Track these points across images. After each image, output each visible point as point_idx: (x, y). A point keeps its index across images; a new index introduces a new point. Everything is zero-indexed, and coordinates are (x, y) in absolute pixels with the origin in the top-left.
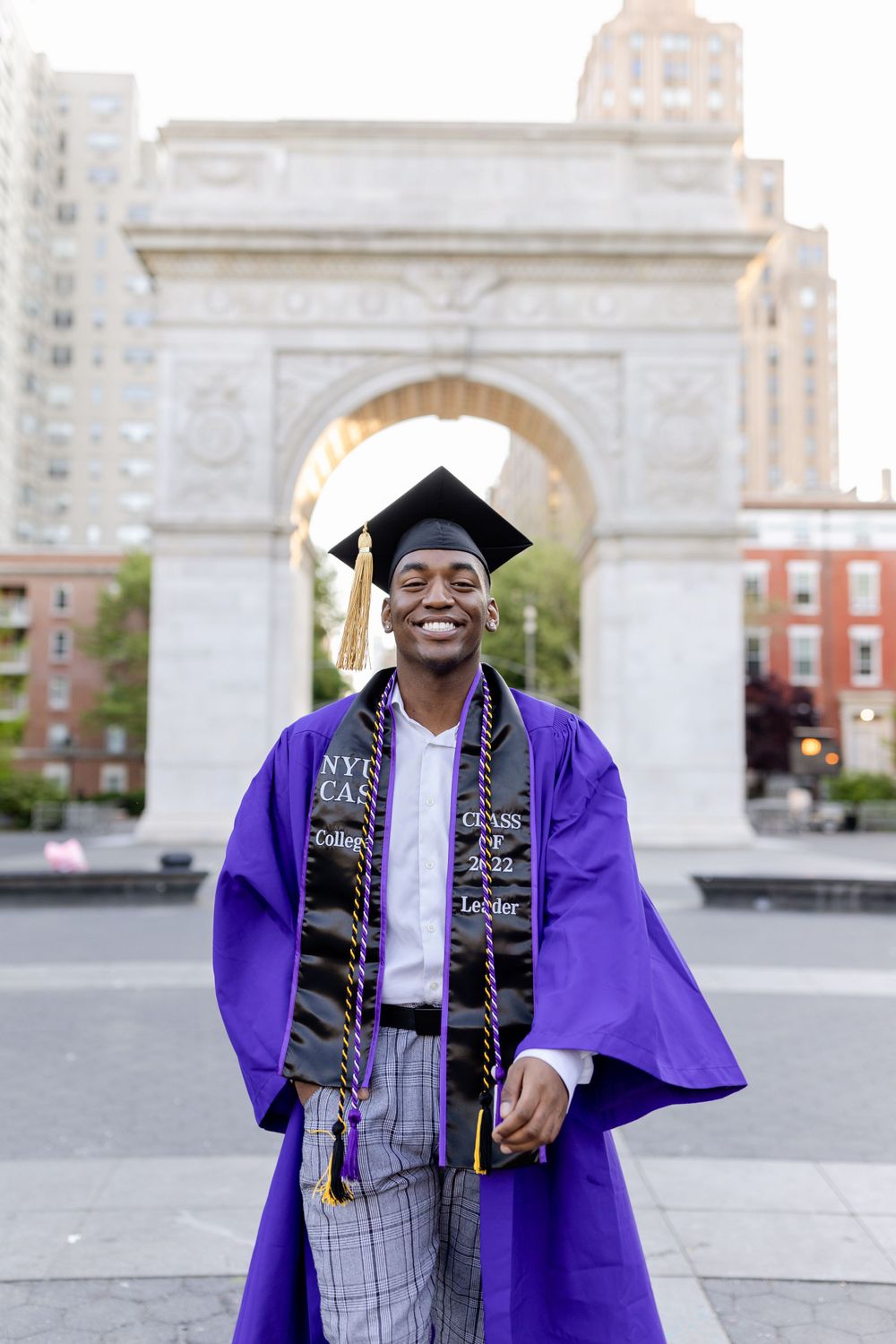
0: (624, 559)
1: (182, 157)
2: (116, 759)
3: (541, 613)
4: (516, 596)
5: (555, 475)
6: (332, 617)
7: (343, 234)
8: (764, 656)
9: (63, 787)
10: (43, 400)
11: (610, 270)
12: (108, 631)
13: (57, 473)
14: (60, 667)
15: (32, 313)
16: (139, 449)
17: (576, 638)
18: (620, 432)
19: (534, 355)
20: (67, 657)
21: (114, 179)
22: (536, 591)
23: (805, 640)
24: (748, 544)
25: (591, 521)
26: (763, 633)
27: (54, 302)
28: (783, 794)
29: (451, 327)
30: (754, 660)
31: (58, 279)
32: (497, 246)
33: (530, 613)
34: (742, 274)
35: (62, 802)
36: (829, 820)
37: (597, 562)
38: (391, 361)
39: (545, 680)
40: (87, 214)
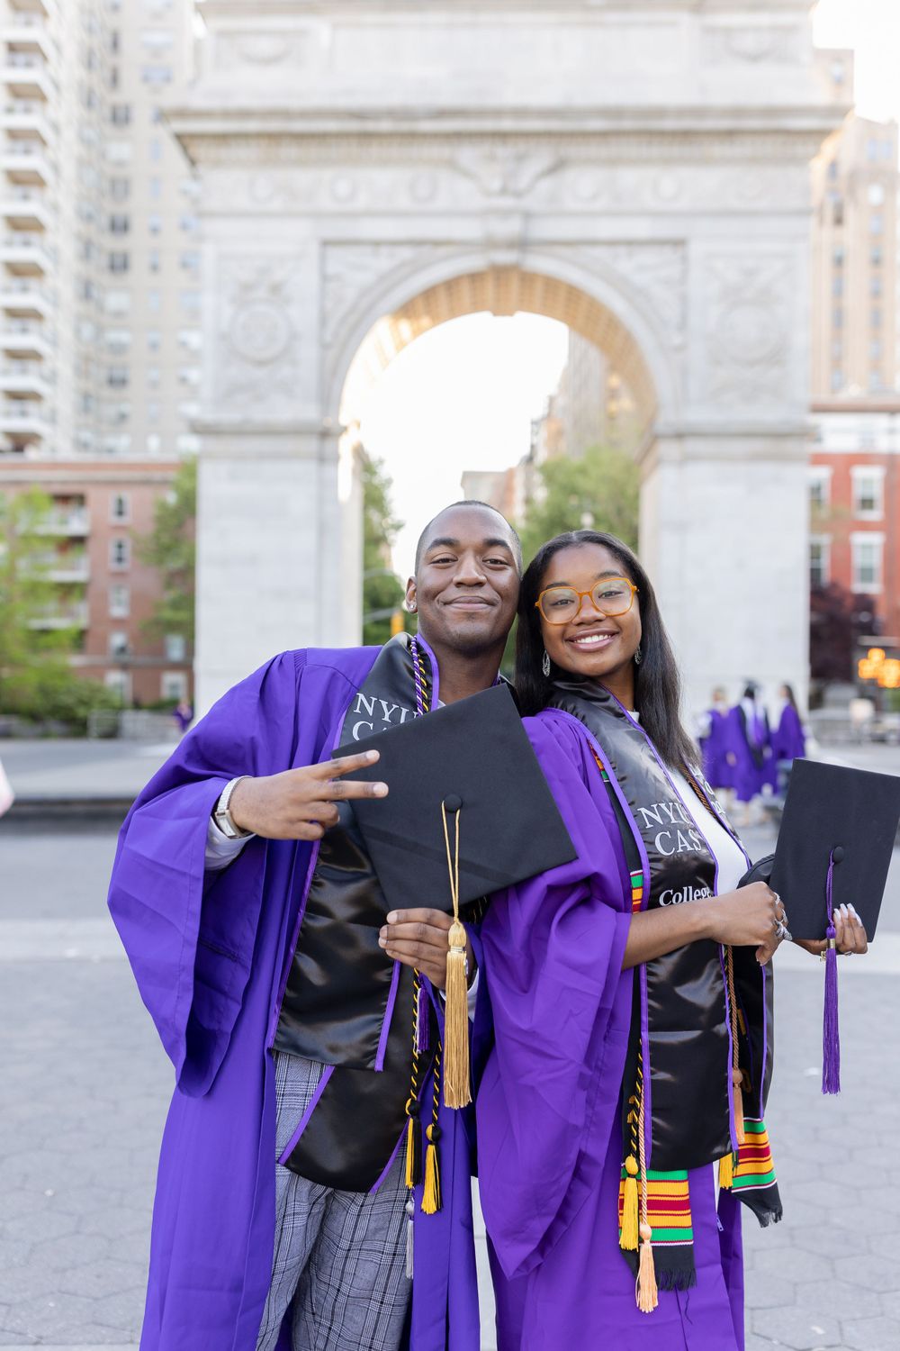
0: (685, 460)
1: (222, 34)
2: (176, 667)
4: (574, 501)
5: (615, 381)
6: (388, 525)
7: (392, 114)
8: (825, 562)
9: (121, 697)
10: (101, 308)
11: (676, 150)
12: (165, 539)
13: (117, 382)
14: (121, 575)
15: (88, 218)
16: (198, 357)
18: (683, 325)
19: (592, 243)
20: (126, 566)
21: (168, 79)
22: (593, 497)
23: (868, 548)
24: (813, 448)
25: (651, 421)
26: (825, 540)
27: (110, 207)
28: (846, 704)
29: (505, 214)
30: (815, 567)
31: (114, 183)
32: (554, 125)
33: (587, 520)
34: (817, 153)
35: (119, 710)
36: (892, 731)
37: (658, 462)
38: (442, 251)
40: (141, 116)
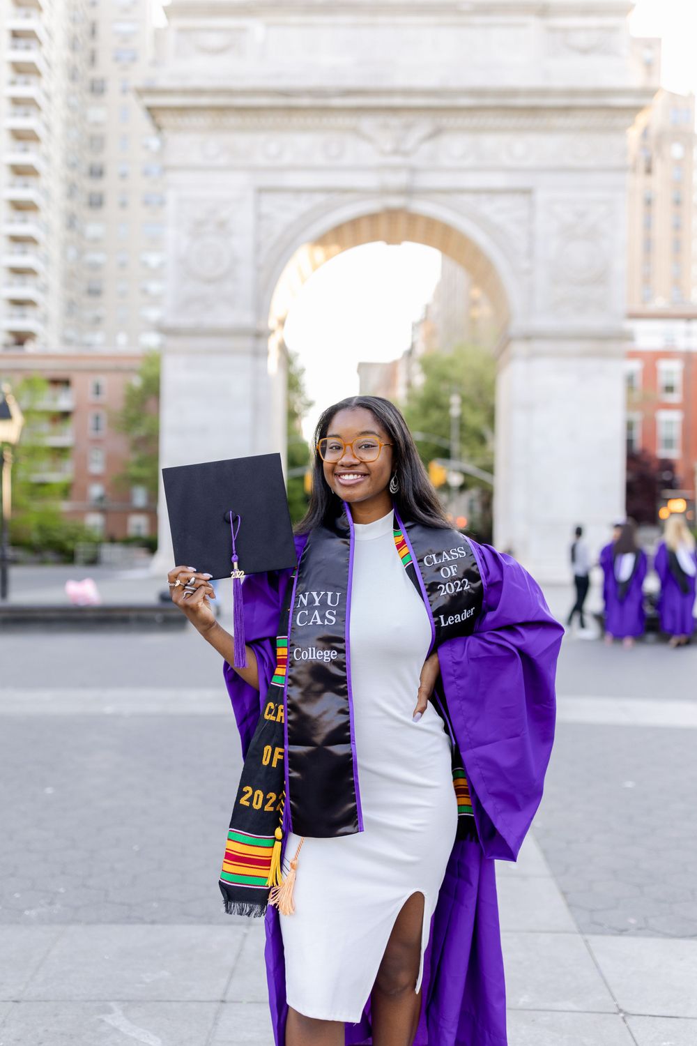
0: (533, 356)
1: (183, 30)
2: (139, 511)
3: (465, 400)
4: (444, 387)
5: (476, 293)
6: (302, 403)
7: (310, 92)
8: (637, 434)
9: (98, 534)
10: (81, 234)
11: (525, 121)
12: (133, 413)
13: (94, 292)
14: (98, 441)
15: (73, 166)
16: (156, 273)
17: (491, 419)
18: (530, 254)
19: (461, 191)
20: (103, 434)
21: (134, 59)
22: (460, 383)
23: (670, 422)
24: (628, 346)
25: (505, 325)
26: (638, 417)
27: (89, 158)
29: (396, 169)
30: (630, 438)
31: (92, 139)
32: (433, 102)
33: (455, 400)
35: (98, 543)
37: (511, 358)
38: (348, 197)
39: (466, 452)
40: (113, 87)
